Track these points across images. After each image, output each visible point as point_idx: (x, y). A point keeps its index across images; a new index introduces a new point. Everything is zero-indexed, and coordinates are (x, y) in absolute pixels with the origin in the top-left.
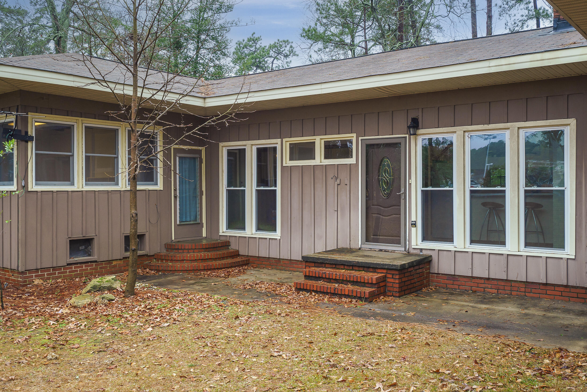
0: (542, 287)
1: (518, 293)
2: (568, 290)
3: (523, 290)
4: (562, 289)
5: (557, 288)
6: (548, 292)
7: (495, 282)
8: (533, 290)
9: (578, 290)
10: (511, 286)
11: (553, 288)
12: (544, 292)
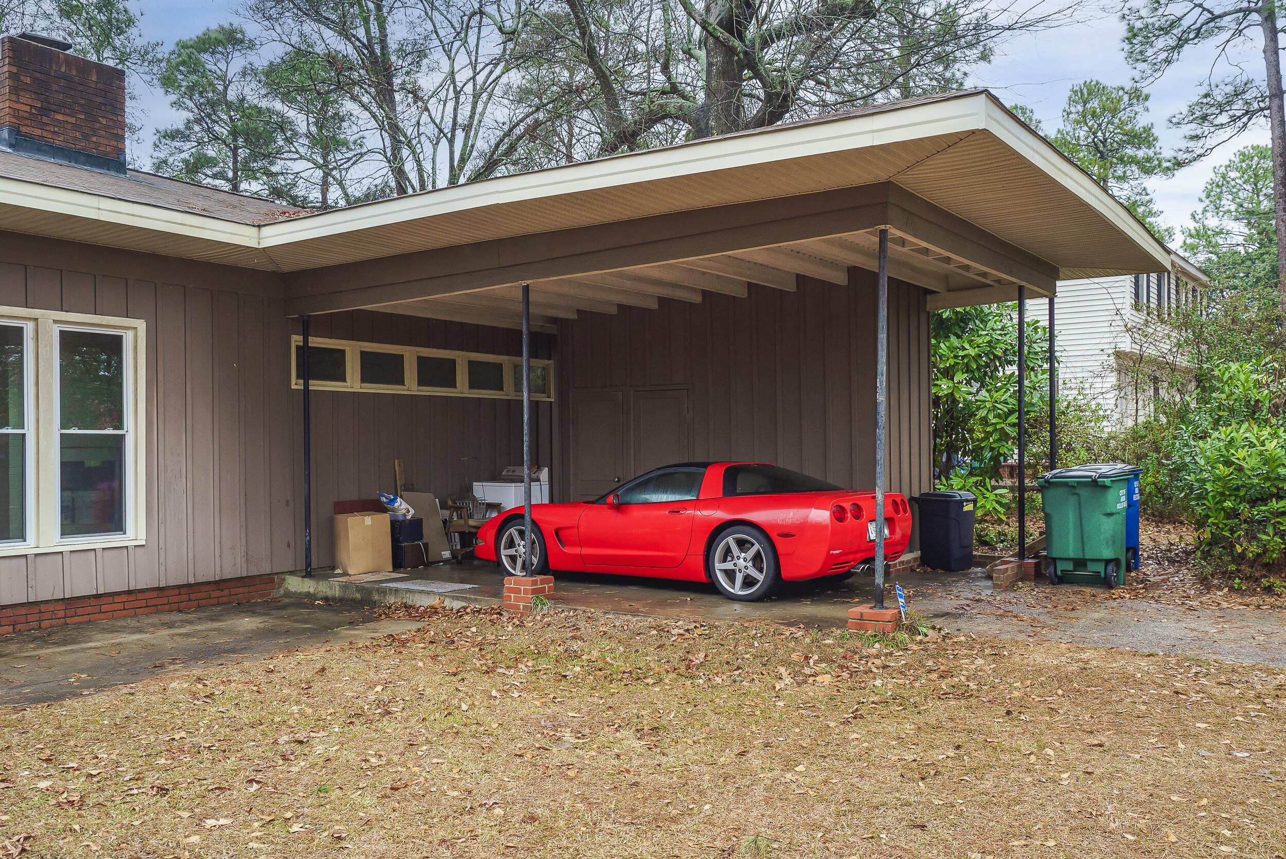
0: (93, 602)
1: (53, 622)
2: (133, 597)
3: (61, 613)
4: (124, 598)
5: (117, 599)
6: (104, 608)
7: (9, 612)
8: (80, 611)
9: (147, 595)
10: (41, 612)
11: (110, 599)
12: (97, 609)
